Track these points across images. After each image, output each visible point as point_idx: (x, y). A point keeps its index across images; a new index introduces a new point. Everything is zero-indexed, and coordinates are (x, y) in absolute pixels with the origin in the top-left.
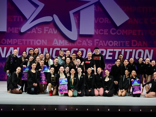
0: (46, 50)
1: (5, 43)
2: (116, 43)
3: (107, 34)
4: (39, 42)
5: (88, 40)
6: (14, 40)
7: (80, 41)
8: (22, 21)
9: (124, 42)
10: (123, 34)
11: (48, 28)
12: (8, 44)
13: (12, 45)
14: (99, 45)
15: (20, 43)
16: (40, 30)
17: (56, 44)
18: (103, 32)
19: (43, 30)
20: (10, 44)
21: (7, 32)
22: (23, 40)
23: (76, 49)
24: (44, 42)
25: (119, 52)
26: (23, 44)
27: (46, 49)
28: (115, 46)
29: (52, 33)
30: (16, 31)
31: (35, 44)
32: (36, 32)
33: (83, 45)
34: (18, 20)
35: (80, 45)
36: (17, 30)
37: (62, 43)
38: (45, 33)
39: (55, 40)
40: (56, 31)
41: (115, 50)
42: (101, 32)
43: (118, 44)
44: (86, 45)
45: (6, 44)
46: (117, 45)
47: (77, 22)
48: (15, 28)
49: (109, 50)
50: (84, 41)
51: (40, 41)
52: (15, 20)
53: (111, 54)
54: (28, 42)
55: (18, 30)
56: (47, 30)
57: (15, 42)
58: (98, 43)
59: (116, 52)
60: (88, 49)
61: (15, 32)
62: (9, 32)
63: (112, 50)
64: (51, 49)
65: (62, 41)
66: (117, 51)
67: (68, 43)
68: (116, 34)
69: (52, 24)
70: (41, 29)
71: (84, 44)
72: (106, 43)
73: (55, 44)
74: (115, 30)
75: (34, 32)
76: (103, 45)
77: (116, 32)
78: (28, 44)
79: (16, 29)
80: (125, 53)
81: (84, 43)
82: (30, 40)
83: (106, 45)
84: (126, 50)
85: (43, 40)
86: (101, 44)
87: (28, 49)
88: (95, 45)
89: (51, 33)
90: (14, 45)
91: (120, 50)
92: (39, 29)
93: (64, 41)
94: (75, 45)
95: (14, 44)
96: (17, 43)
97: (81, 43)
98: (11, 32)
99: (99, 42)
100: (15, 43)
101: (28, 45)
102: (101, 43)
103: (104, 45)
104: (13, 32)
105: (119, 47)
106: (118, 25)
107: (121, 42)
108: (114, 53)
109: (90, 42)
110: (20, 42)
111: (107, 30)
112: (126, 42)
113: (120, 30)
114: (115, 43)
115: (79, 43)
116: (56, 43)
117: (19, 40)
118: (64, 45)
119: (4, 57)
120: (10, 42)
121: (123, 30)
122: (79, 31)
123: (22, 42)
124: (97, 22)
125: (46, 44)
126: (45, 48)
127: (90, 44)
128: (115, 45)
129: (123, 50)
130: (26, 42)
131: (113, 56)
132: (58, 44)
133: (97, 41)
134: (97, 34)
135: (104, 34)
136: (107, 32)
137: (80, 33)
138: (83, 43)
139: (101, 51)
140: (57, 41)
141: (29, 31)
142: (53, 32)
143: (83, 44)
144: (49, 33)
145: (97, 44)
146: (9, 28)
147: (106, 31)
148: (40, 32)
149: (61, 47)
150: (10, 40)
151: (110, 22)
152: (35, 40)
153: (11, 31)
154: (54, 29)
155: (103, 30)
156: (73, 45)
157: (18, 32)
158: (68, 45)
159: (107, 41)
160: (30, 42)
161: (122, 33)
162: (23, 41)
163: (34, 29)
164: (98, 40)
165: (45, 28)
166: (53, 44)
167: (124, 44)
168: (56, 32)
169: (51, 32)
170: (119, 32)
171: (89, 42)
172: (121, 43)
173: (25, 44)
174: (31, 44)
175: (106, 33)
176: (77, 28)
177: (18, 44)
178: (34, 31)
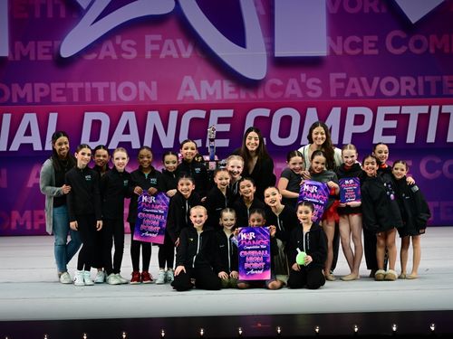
0: (153, 118)
1: (7, 98)
2: (408, 83)
3: (376, 52)
4: (127, 91)
5: (307, 79)
6: (37, 86)
7: (279, 82)
8: (63, 14)
9: (438, 78)
10: (432, 51)
11: (159, 37)
12: (15, 100)
13: (29, 104)
14: (347, 94)
15: (58, 96)
16: (129, 45)
17: (192, 97)
18: (361, 45)
19: (140, 48)
20: (22, 101)
21: (11, 58)
22: (70, 85)
23: (265, 112)
24: (147, 90)
25: (420, 115)
26: (70, 101)
27: (157, 113)
28: (404, 97)
29: (175, 55)
30: (45, 54)
31: (113, 98)
32: (114, 57)
33: (287, 95)
34: (50, 15)
35: (279, 94)
36: (47, 50)
37: (211, 93)
38: (148, 55)
39: (188, 80)
40: (190, 49)
41: (405, 110)
42: (353, 46)
43: (416, 89)
44: (300, 95)
45: (9, 102)
46: (413, 92)
47: (263, 12)
48: (41, 44)
49: (382, 111)
50: (293, 81)
51: (132, 85)
52: (38, 15)
53: (393, 124)
54: (88, 93)
55: (51, 48)
56: (156, 47)
57: (42, 94)
58: (342, 85)
59: (409, 115)
60: (309, 110)
61: (41, 57)
62: (18, 57)
63: (394, 110)
64: (173, 115)
65: (211, 83)
66: (414, 112)
67: (233, 89)
68: (408, 49)
69: (172, 24)
70: (133, 43)
71: (293, 92)
72: (370, 85)
73: (185, 97)
74: (403, 35)
75: (108, 54)
76: (360, 94)
77: (407, 45)
78: (88, 99)
79: (45, 47)
80: (444, 119)
81: (293, 89)
82: (95, 85)
83: (371, 93)
84: (446, 109)
85: (142, 85)
86: (353, 91)
87: (89, 117)
88: (333, 94)
89: (171, 56)
90: (37, 104)
91: (424, 109)
92: (126, 44)
93: (217, 83)
94: (261, 95)
95: (37, 100)
96: (49, 96)
97: (283, 89)
98: (25, 58)
99: (346, 81)
100: (41, 98)
101: (88, 103)
102: (355, 86)
103: (364, 92)
104: (32, 58)
105: (421, 97)
106: (414, 20)
107: (427, 79)
108: (403, 120)
109: (314, 84)
110: (61, 92)
111: (375, 38)
112: (446, 78)
113: (423, 38)
114: (405, 84)
115: (274, 88)
116: (188, 94)
117: (54, 85)
118: (219, 97)
119: (5, 149)
120: (22, 96)
121: (431, 37)
122: (271, 47)
123: (67, 92)
124: (335, 11)
125: (153, 96)
126: (149, 113)
127: (314, 91)
128: (403, 93)
129: (435, 109)
130: (82, 91)
131: (401, 132)
132: (197, 97)
133: (338, 80)
134: (339, 52)
135: (365, 52)
136: (373, 45)
137: (278, 54)
138: (289, 87)
139: (356, 116)
140: (192, 85)
141: (90, 53)
142: (179, 53)
143: (289, 91)
144: (162, 56)
145: (341, 92)
146: (18, 44)
147: (370, 42)
148: (129, 53)
149: (208, 108)
150: (22, 88)
151: (384, 10)
152: (113, 85)
153: (25, 54)
154: (180, 42)
155: (357, 39)
156: (252, 96)
157: (49, 57)
158: (235, 96)
159: (376, 79)
160: (94, 91)
161: (428, 49)
162: (71, 89)
163: (109, 44)
164: (343, 76)
165: (149, 38)
166: (180, 98)
167: (439, 85)
168: (188, 52)
169: (169, 53)
170: (418, 44)
171: (309, 85)
172: (427, 85)
173: (76, 99)
174: (101, 98)
175: (370, 48)
176: (264, 36)
177: (54, 99)
178: (108, 51)
